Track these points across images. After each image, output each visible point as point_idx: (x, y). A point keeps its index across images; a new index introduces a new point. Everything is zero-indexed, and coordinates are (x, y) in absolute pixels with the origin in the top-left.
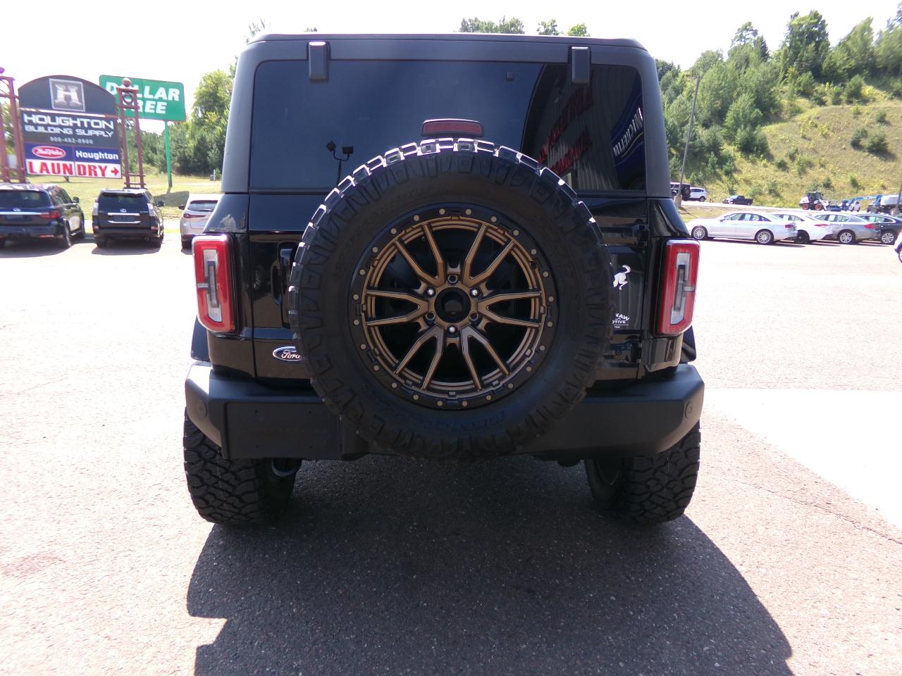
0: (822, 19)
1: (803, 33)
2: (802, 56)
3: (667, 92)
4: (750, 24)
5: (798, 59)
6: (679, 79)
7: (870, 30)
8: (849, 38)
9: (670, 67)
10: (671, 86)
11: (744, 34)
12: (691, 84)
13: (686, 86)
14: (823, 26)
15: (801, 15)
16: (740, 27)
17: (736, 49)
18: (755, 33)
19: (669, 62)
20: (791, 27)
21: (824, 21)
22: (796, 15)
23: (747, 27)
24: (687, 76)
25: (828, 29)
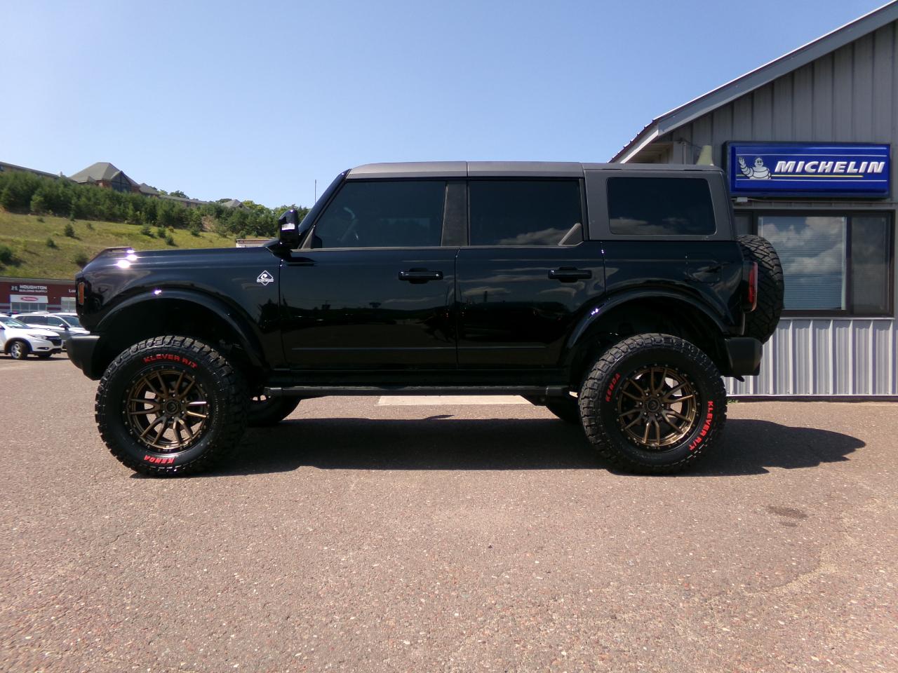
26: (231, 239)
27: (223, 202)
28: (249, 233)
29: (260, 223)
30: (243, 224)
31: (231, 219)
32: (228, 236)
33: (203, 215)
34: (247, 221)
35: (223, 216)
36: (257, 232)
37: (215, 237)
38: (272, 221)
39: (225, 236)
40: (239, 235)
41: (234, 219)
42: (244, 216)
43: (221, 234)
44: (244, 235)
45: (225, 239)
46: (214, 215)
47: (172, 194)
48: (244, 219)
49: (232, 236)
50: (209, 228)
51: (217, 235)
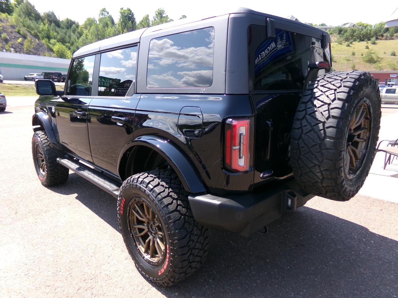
0: (132, 12)
1: (126, 16)
2: (128, 26)
3: (75, 34)
4: (105, 9)
5: (127, 27)
6: (80, 29)
7: (149, 19)
8: (142, 21)
9: (74, 23)
10: (76, 31)
11: (103, 12)
12: (85, 31)
13: (83, 32)
14: (133, 15)
15: (124, 9)
16: (101, 9)
17: (101, 19)
18: (108, 13)
19: (73, 20)
20: (121, 13)
21: (133, 13)
22: (122, 9)
23: (104, 10)
24: (83, 28)
25: (135, 17)
26: (344, 45)
27: (345, 25)
28: (355, 40)
29: (363, 34)
30: (352, 36)
31: (345, 34)
32: (343, 44)
33: (331, 34)
34: (355, 34)
35: (342, 33)
36: (360, 39)
37: (336, 45)
38: (370, 32)
39: (341, 44)
40: (349, 42)
41: (347, 34)
42: (354, 31)
43: (339, 43)
44: (352, 42)
45: (341, 45)
46: (337, 33)
47: (320, 25)
48: (354, 33)
49: (345, 43)
50: (334, 40)
51: (337, 44)
